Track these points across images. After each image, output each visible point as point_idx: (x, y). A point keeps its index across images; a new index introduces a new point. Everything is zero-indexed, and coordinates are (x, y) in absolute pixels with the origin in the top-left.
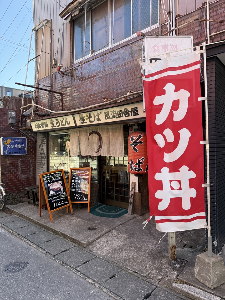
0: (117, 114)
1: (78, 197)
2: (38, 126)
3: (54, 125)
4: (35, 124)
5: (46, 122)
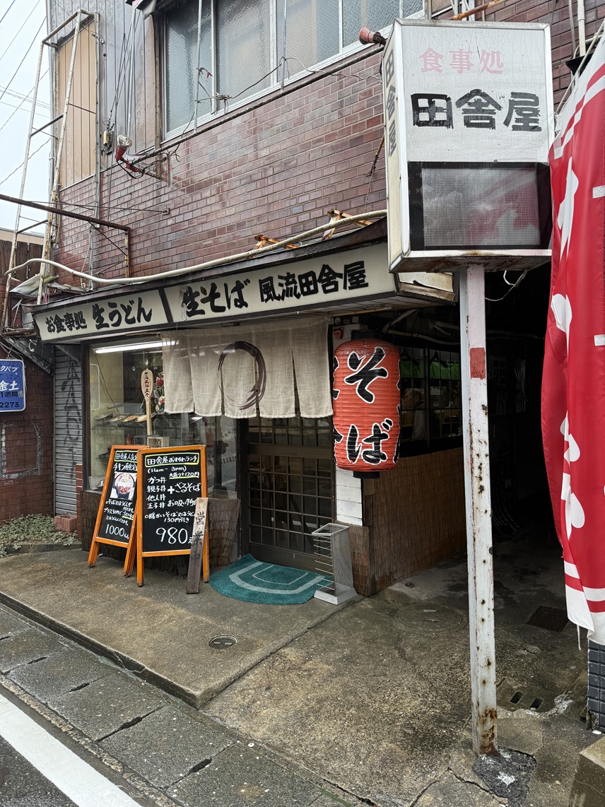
0: (298, 285)
1: (171, 536)
2: (55, 326)
3: (104, 322)
4: (47, 319)
5: (81, 313)
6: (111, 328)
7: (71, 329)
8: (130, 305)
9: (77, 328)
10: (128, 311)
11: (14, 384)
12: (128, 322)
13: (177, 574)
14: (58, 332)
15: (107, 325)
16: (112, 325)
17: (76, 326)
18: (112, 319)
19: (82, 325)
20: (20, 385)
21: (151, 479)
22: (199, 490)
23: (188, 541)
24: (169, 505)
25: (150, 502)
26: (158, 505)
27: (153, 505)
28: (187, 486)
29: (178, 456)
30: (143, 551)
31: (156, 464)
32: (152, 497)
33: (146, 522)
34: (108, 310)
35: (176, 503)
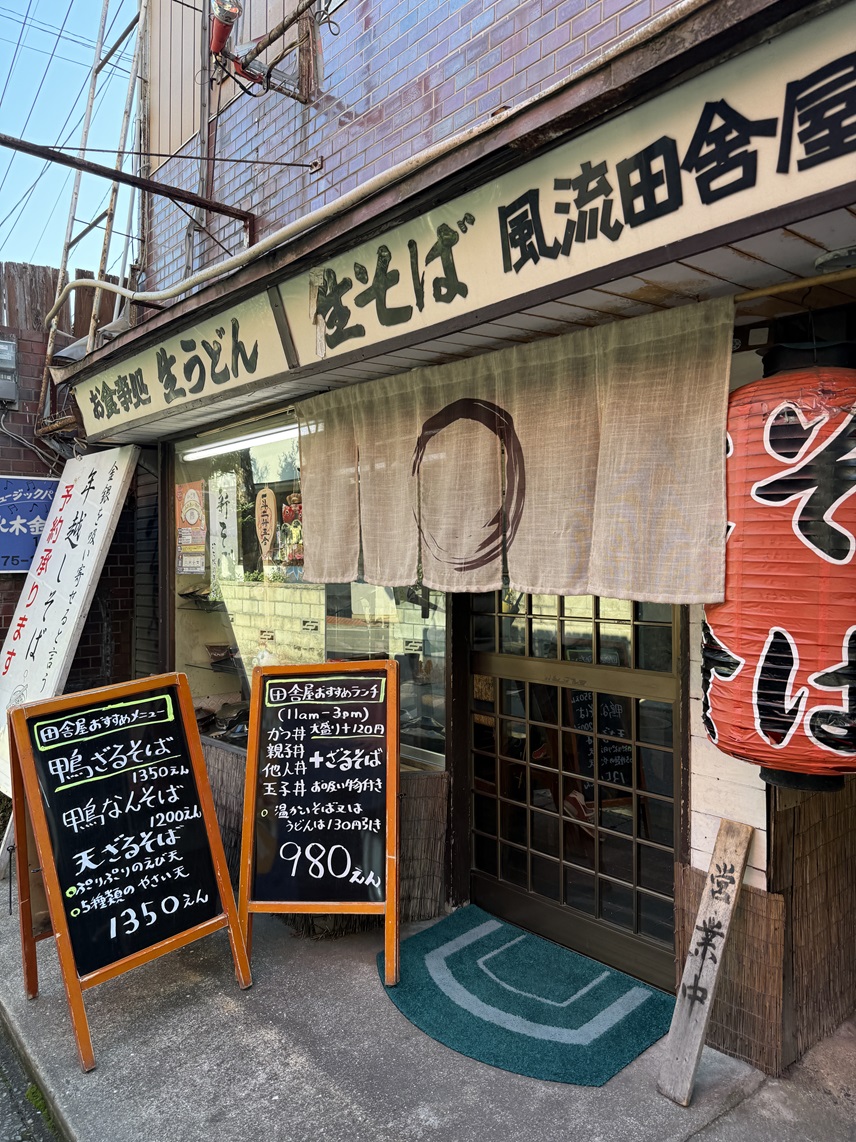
0: (616, 195)
2: (103, 404)
3: (178, 386)
4: (91, 392)
5: (139, 372)
6: (190, 397)
7: (127, 409)
8: (218, 339)
9: (137, 406)
10: (214, 352)
12: (218, 378)
14: (109, 416)
15: (182, 392)
16: (192, 391)
17: (134, 400)
18: (189, 378)
19: (144, 396)
34: (183, 358)
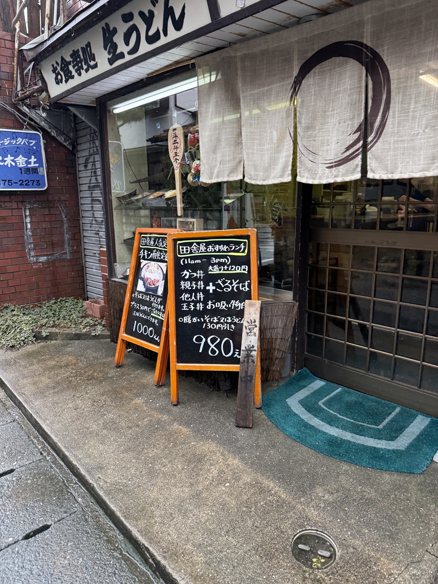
1: (212, 346)
2: (62, 73)
3: (118, 51)
4: (53, 65)
5: (89, 45)
6: (128, 58)
7: (80, 74)
8: (152, 8)
9: (87, 71)
10: (148, 19)
11: (33, 159)
12: (151, 40)
13: (219, 390)
14: (66, 82)
15: (122, 55)
16: (130, 53)
17: (85, 67)
18: (127, 44)
19: (92, 63)
20: (39, 161)
21: (185, 272)
22: (247, 289)
23: (234, 354)
24: (209, 307)
25: (185, 302)
26: (195, 306)
27: (188, 306)
28: (231, 283)
29: (219, 243)
30: (178, 362)
31: (191, 253)
32: (187, 295)
33: (180, 326)
34: (123, 28)
35: (218, 305)
